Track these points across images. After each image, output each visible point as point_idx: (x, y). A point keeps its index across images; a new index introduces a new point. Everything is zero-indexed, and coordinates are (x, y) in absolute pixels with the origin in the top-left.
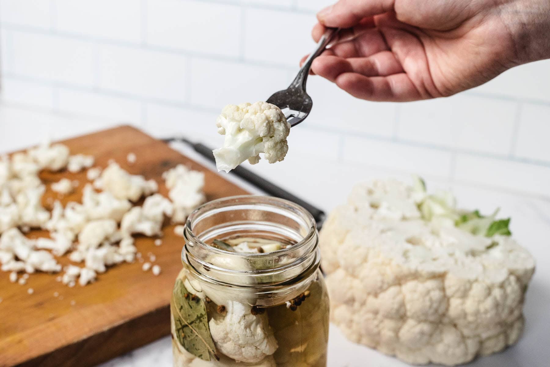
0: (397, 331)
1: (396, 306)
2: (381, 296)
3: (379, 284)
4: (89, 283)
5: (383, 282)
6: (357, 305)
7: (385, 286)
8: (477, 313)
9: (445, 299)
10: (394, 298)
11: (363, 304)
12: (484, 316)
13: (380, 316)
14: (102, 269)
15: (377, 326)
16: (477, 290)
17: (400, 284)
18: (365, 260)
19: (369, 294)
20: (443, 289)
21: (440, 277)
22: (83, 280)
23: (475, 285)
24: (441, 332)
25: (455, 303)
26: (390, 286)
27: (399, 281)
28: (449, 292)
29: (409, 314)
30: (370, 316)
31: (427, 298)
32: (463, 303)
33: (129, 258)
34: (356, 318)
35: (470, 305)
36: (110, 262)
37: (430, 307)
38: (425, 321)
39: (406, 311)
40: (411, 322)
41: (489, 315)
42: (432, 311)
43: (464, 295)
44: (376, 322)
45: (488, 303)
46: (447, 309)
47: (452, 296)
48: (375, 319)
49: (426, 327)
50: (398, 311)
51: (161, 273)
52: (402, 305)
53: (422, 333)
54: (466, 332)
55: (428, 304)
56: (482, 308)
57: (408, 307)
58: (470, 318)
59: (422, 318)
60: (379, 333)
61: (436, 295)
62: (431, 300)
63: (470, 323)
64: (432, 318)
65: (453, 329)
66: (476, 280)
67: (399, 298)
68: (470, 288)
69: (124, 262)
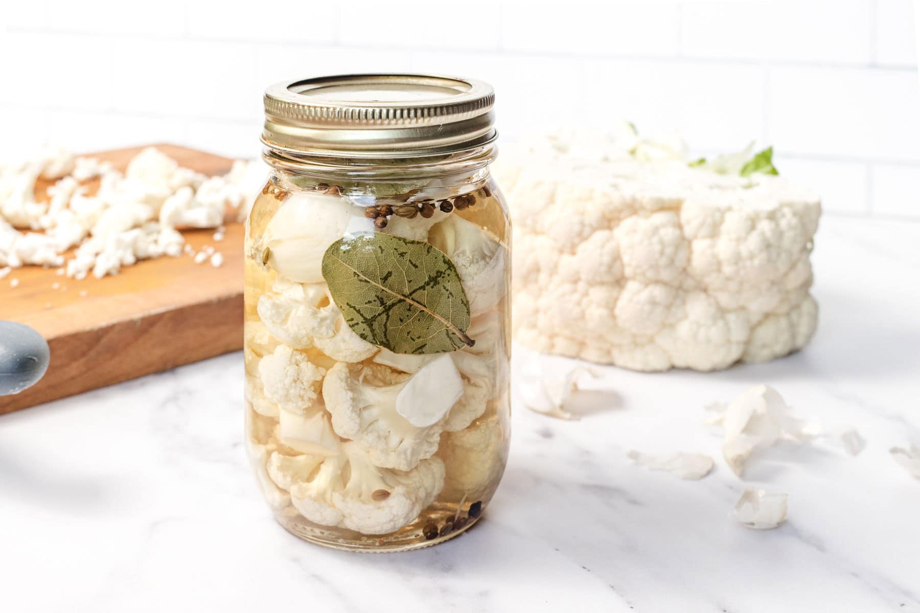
0: (611, 306)
1: (606, 259)
2: (581, 248)
3: (577, 228)
4: (108, 275)
5: (582, 224)
6: (543, 277)
7: (587, 230)
8: (737, 259)
9: (684, 242)
10: (602, 247)
11: (554, 270)
12: (748, 263)
13: (581, 286)
14: (130, 259)
15: (579, 303)
16: (732, 224)
17: (610, 228)
18: (552, 200)
19: (561, 252)
20: (680, 226)
21: (673, 207)
22: (99, 272)
23: (728, 216)
24: (684, 303)
25: (700, 247)
26: (594, 230)
27: (608, 221)
28: (688, 231)
29: (628, 271)
30: (568, 287)
31: (655, 240)
32: (712, 246)
33: (173, 250)
34: (543, 302)
35: (724, 247)
36: (142, 254)
37: (662, 253)
38: (657, 282)
39: (623, 266)
40: (632, 286)
41: (756, 262)
42: (663, 261)
43: (714, 232)
44: (576, 297)
45: (753, 242)
46: (689, 260)
47: (695, 237)
48: (575, 291)
49: (658, 292)
50: (610, 267)
51: (222, 266)
52: (617, 257)
53: (653, 303)
54: (724, 299)
55: (657, 248)
56: (744, 250)
57: (626, 259)
58: (728, 270)
59: (650, 274)
60: (582, 316)
61: (669, 233)
62: (662, 242)
63: (728, 279)
64: (665, 275)
65: (703, 296)
66: (729, 209)
67: (610, 246)
68: (722, 221)
69: (164, 256)
